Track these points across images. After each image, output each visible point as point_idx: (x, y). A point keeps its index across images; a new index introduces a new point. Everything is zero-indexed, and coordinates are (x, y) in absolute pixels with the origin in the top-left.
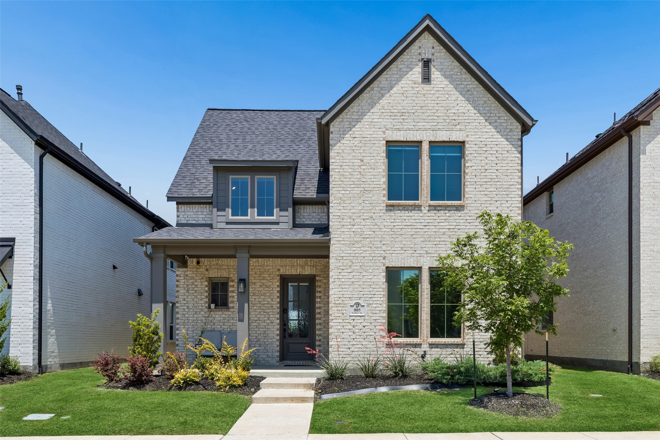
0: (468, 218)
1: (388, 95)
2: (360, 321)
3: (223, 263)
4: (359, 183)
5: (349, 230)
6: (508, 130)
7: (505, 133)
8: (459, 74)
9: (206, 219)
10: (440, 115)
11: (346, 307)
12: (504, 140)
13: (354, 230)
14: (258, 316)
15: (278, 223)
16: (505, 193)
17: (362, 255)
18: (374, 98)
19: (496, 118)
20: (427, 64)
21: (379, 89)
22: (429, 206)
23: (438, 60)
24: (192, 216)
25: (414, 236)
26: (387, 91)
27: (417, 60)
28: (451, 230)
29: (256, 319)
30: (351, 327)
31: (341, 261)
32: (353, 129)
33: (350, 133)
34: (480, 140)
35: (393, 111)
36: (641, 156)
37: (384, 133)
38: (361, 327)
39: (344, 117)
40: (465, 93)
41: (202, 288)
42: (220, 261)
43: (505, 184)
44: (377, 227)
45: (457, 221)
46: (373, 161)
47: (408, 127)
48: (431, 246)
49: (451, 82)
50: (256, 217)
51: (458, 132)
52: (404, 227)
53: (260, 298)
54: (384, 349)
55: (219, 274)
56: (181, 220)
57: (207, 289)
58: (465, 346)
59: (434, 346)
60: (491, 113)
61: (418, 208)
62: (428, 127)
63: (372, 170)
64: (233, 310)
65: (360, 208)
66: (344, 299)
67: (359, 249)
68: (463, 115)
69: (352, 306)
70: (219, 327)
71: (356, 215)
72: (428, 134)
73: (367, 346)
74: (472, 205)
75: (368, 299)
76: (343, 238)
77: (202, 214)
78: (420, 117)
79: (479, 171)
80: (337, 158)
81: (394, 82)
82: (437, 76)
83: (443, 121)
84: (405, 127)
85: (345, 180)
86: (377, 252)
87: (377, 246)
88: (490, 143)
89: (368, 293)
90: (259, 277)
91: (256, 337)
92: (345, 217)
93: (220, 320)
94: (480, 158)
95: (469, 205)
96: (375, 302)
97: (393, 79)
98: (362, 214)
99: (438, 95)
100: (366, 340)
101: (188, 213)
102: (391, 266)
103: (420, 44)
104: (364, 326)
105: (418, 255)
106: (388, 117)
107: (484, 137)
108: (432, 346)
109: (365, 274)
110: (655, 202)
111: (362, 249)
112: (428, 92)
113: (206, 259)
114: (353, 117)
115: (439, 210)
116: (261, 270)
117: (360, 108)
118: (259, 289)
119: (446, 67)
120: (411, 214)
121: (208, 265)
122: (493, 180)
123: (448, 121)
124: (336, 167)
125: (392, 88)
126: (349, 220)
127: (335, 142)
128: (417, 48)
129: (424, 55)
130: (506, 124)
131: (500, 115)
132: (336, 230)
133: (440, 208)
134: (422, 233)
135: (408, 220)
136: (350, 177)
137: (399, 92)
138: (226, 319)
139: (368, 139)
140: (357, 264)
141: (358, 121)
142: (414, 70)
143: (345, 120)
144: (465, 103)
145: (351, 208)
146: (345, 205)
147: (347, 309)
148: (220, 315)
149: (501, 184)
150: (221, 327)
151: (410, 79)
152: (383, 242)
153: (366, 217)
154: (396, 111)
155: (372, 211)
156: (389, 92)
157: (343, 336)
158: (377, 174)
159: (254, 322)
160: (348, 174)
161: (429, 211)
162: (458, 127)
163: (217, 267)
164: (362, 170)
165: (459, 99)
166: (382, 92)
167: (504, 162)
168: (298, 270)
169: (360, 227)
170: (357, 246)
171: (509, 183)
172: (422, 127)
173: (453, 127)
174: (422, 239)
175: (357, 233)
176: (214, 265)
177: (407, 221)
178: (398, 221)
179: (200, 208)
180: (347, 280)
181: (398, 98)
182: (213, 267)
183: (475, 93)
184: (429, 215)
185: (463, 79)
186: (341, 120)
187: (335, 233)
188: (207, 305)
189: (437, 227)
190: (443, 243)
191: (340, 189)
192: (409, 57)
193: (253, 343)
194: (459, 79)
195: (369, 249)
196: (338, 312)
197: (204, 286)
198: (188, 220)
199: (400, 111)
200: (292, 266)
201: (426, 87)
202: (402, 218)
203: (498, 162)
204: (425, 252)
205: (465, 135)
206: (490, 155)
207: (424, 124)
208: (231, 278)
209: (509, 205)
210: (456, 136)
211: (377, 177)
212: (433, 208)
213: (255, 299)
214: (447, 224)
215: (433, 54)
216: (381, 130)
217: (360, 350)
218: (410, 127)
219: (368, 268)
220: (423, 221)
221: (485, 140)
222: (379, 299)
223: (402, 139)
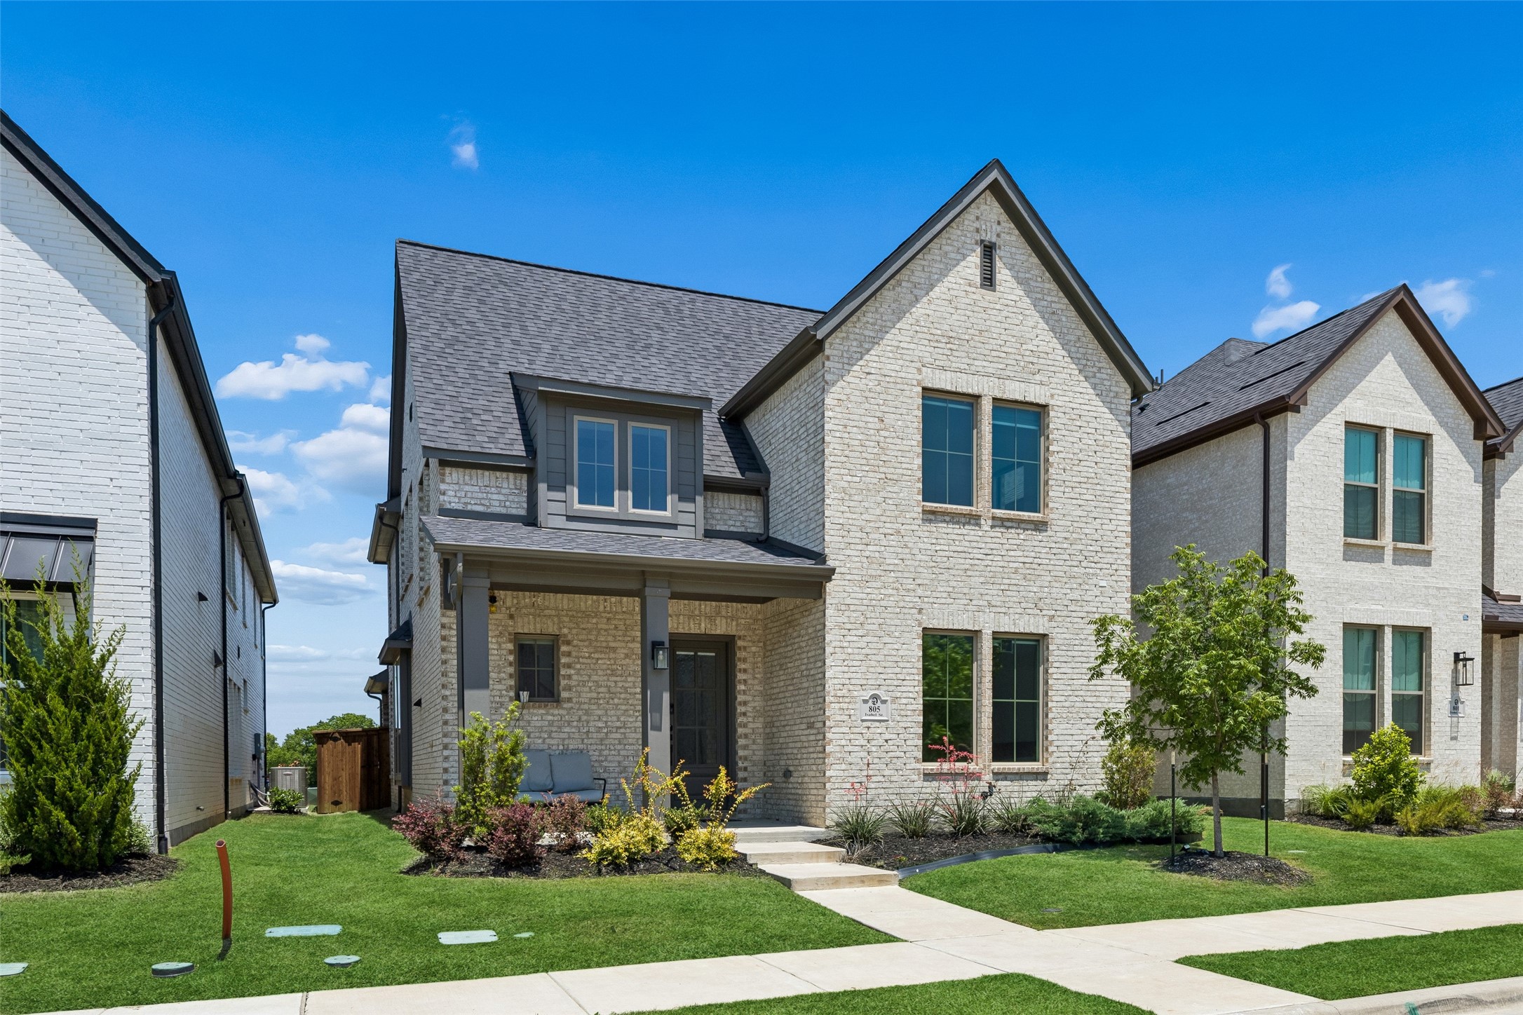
0: (1053, 545)
1: (925, 299)
2: (879, 731)
3: (547, 603)
4: (876, 463)
5: (858, 553)
6: (1112, 394)
7: (1108, 400)
8: (1039, 279)
9: (508, 503)
10: (1010, 350)
11: (856, 703)
12: (1107, 411)
13: (867, 554)
14: (622, 719)
15: (674, 526)
16: (1107, 505)
17: (883, 603)
18: (903, 302)
19: (1095, 370)
20: (989, 251)
21: (909, 285)
22: (994, 518)
23: (1007, 248)
24: (475, 495)
25: (969, 573)
26: (923, 292)
27: (973, 241)
28: (1027, 565)
29: (618, 724)
30: (865, 743)
31: (847, 613)
32: (867, 357)
33: (861, 363)
34: (1071, 405)
35: (934, 331)
36: (1289, 462)
37: (919, 370)
38: (881, 742)
39: (851, 330)
40: (1048, 316)
41: (500, 656)
42: (540, 599)
43: (1108, 489)
44: (907, 551)
45: (1037, 549)
46: (900, 423)
47: (959, 365)
48: (995, 592)
49: (1028, 293)
50: (632, 510)
51: (1038, 387)
52: (952, 554)
53: (626, 681)
54: (919, 783)
55: (538, 626)
56: (450, 503)
57: (511, 658)
58: (1049, 776)
59: (1001, 777)
60: (1088, 360)
61: (974, 519)
62: (991, 370)
63: (899, 441)
64: (570, 705)
65: (878, 512)
66: (851, 687)
67: (876, 592)
68: (1045, 356)
69: (865, 702)
70: (540, 741)
71: (872, 524)
72: (991, 384)
73: (893, 779)
74: (1060, 523)
75: (893, 688)
76: (849, 569)
77: (499, 493)
78: (979, 351)
79: (1069, 461)
80: (838, 409)
81: (936, 276)
82: (1005, 278)
83: (1014, 363)
84: (954, 365)
85: (851, 454)
86: (907, 599)
87: (908, 587)
88: (1086, 413)
89: (893, 676)
90: (624, 636)
91: (619, 762)
92: (853, 528)
93: (542, 727)
94: (1071, 439)
95: (1054, 522)
96: (905, 695)
97: (934, 270)
98: (881, 524)
99: (1008, 314)
100: (890, 766)
101: (467, 488)
102: (931, 626)
103: (978, 212)
104: (886, 741)
105: (975, 608)
106: (926, 342)
107: (1076, 400)
108: (998, 775)
109: (887, 639)
110: (1305, 540)
111: (882, 591)
112: (992, 306)
113: (509, 593)
114: (867, 333)
115: (1008, 528)
116: (628, 622)
117: (878, 316)
118: (624, 662)
119: (1019, 263)
120: (965, 532)
121: (513, 606)
122: (1090, 480)
123: (1022, 364)
124: (836, 428)
125: (932, 287)
126: (859, 535)
127: (835, 378)
128: (972, 218)
129: (984, 235)
130: (1109, 383)
131: (1101, 365)
132: (837, 551)
133: (1009, 524)
134: (982, 568)
135: (960, 541)
136: (860, 449)
137: (944, 297)
138: (555, 724)
139: (892, 380)
140: (874, 621)
141: (875, 342)
142: (969, 259)
143: (852, 336)
144: (1049, 336)
145: (863, 510)
146: (852, 504)
147: (857, 706)
148: (542, 715)
149: (1101, 488)
150: (544, 742)
151: (962, 274)
152: (919, 581)
153: (890, 531)
154: (939, 332)
155: (900, 520)
156: (927, 294)
157: (850, 760)
158: (907, 448)
159: (614, 730)
160: (857, 443)
161: (992, 527)
162: (1038, 377)
163: (532, 610)
164: (882, 439)
165: (1040, 326)
166: (916, 292)
167: (1106, 450)
168: (703, 625)
169: (877, 548)
170: (874, 584)
171: (1113, 489)
172: (980, 369)
173: (1031, 376)
174: (982, 580)
175: (875, 561)
176: (526, 607)
177: (957, 543)
178: (942, 541)
179: (493, 479)
180: (856, 651)
181: (942, 309)
182: (524, 611)
183: (1064, 319)
184: (993, 534)
185: (1046, 291)
186: (844, 335)
187: (835, 557)
188: (512, 694)
189: (1006, 558)
190: (1015, 588)
191: (843, 471)
192: (959, 233)
193: (613, 775)
194: (1039, 290)
195: (894, 592)
196: (841, 712)
197: (504, 652)
198: (466, 504)
199: (945, 333)
200: (690, 617)
201: (988, 294)
202: (949, 536)
203: (1098, 449)
204: (986, 603)
205: (1048, 394)
206: (1085, 435)
207: (985, 364)
208: (565, 635)
209: (1113, 528)
210: (1035, 394)
211: (908, 455)
212: (999, 523)
213: (616, 682)
214: (1021, 554)
215: (998, 235)
216: (913, 364)
217: (880, 785)
218: (963, 366)
219: (893, 628)
220: (983, 546)
221: (1078, 406)
222: (911, 689)
223: (949, 388)
